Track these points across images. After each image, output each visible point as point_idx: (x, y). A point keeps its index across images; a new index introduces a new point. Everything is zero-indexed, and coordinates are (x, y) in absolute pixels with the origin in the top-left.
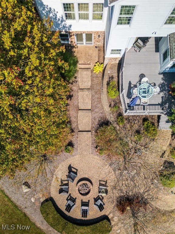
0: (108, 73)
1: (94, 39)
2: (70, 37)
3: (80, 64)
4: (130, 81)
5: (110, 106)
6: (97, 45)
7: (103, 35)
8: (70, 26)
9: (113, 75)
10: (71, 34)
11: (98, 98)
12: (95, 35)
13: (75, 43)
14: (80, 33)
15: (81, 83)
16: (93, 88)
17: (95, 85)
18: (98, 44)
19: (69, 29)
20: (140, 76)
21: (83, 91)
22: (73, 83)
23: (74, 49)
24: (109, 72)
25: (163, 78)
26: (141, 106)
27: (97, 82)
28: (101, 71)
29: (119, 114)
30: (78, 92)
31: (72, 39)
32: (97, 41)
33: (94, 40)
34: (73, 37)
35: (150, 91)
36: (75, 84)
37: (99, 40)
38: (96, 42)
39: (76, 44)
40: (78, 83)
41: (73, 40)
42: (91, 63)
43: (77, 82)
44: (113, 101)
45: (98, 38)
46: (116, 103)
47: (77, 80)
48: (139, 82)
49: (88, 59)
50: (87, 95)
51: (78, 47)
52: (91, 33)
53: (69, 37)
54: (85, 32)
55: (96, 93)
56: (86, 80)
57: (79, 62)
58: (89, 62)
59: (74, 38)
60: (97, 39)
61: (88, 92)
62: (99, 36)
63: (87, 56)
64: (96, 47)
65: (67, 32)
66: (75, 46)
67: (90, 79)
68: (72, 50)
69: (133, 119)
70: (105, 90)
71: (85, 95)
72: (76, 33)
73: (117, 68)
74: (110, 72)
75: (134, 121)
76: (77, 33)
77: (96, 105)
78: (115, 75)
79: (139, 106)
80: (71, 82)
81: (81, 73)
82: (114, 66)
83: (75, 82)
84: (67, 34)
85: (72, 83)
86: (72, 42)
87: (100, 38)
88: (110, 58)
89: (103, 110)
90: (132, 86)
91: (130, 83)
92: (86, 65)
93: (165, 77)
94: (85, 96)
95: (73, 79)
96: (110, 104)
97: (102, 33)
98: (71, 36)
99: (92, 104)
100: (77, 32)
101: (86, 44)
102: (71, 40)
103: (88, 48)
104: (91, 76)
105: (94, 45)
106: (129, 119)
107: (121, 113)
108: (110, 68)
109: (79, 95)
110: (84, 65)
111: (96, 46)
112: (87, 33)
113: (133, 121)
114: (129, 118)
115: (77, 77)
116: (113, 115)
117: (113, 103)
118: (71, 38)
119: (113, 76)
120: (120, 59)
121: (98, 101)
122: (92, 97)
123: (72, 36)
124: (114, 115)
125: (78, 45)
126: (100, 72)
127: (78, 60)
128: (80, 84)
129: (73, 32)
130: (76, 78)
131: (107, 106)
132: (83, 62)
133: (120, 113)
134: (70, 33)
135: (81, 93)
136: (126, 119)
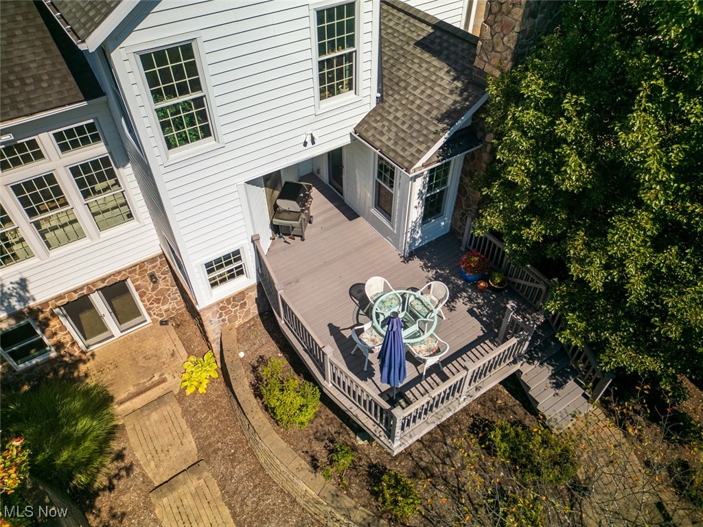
0: (241, 360)
1: (141, 296)
2: (43, 332)
3: (121, 403)
4: (330, 326)
5: (314, 464)
6: (161, 315)
7: (166, 268)
8: (23, 284)
9: (262, 352)
10: (41, 316)
11: (250, 475)
12: (137, 280)
13: (74, 343)
14: (76, 296)
15: (152, 464)
16: (211, 450)
17: (213, 434)
18: (166, 307)
19: (22, 299)
20: (351, 295)
21: (172, 490)
22: (115, 482)
23: (83, 368)
24: (242, 355)
25: (425, 264)
26: (429, 379)
27: (217, 417)
28: (215, 375)
29: (370, 474)
30: (149, 507)
31: (55, 334)
32: (158, 301)
33: (143, 301)
34: (54, 323)
35: (418, 307)
36: (122, 481)
37: (161, 292)
38: (155, 305)
39: (84, 348)
40: (136, 470)
41: (60, 336)
42: (166, 375)
43: (129, 469)
44: (317, 439)
45: (153, 289)
46: (332, 441)
47: (127, 461)
48: (361, 312)
49: (148, 368)
50: (196, 495)
51: (97, 353)
52: (118, 278)
53: (39, 332)
54: (93, 284)
55: (232, 461)
56: (166, 439)
57: (115, 396)
58: (156, 378)
59: (63, 328)
60: (150, 294)
61: (195, 477)
62: (153, 277)
63: (141, 362)
64: (163, 323)
65: (21, 312)
66: (84, 357)
67: (185, 427)
68: (76, 374)
69: (438, 461)
70: (258, 417)
71: (188, 501)
72: (58, 303)
73: (262, 327)
74: (245, 352)
75: (447, 461)
76: (66, 300)
77: (255, 510)
78: (270, 348)
79: (423, 382)
80: (106, 483)
81: (138, 428)
82: (250, 328)
83: (123, 473)
84: (28, 325)
85: (111, 482)
86: (59, 346)
87: (161, 285)
88: (218, 304)
89: (297, 510)
90: (347, 333)
91: (334, 330)
92: (148, 393)
93: (429, 260)
94: (191, 502)
95: (111, 467)
96: (309, 459)
97: (158, 262)
98: (45, 325)
99: (234, 515)
100: (60, 297)
101: (121, 332)
102: (55, 339)
103: (135, 339)
104: (185, 412)
105: (154, 321)
106: (423, 469)
107: (375, 466)
108: (238, 340)
109: (159, 516)
110: (143, 396)
111: (160, 319)
112: (102, 285)
113: (444, 463)
114: (423, 464)
115: (125, 452)
116: (349, 495)
117: (319, 448)
118: (48, 332)
119: (261, 357)
120: (254, 294)
121: (255, 487)
122: (222, 487)
123: (52, 323)
124: (353, 492)
125: (92, 348)
126: (212, 380)
127: (111, 393)
128: (147, 470)
129: (46, 304)
130: (120, 456)
131: (302, 474)
132: (132, 389)
133: (371, 466)
134: (34, 313)
135: (165, 500)
136: (414, 475)
